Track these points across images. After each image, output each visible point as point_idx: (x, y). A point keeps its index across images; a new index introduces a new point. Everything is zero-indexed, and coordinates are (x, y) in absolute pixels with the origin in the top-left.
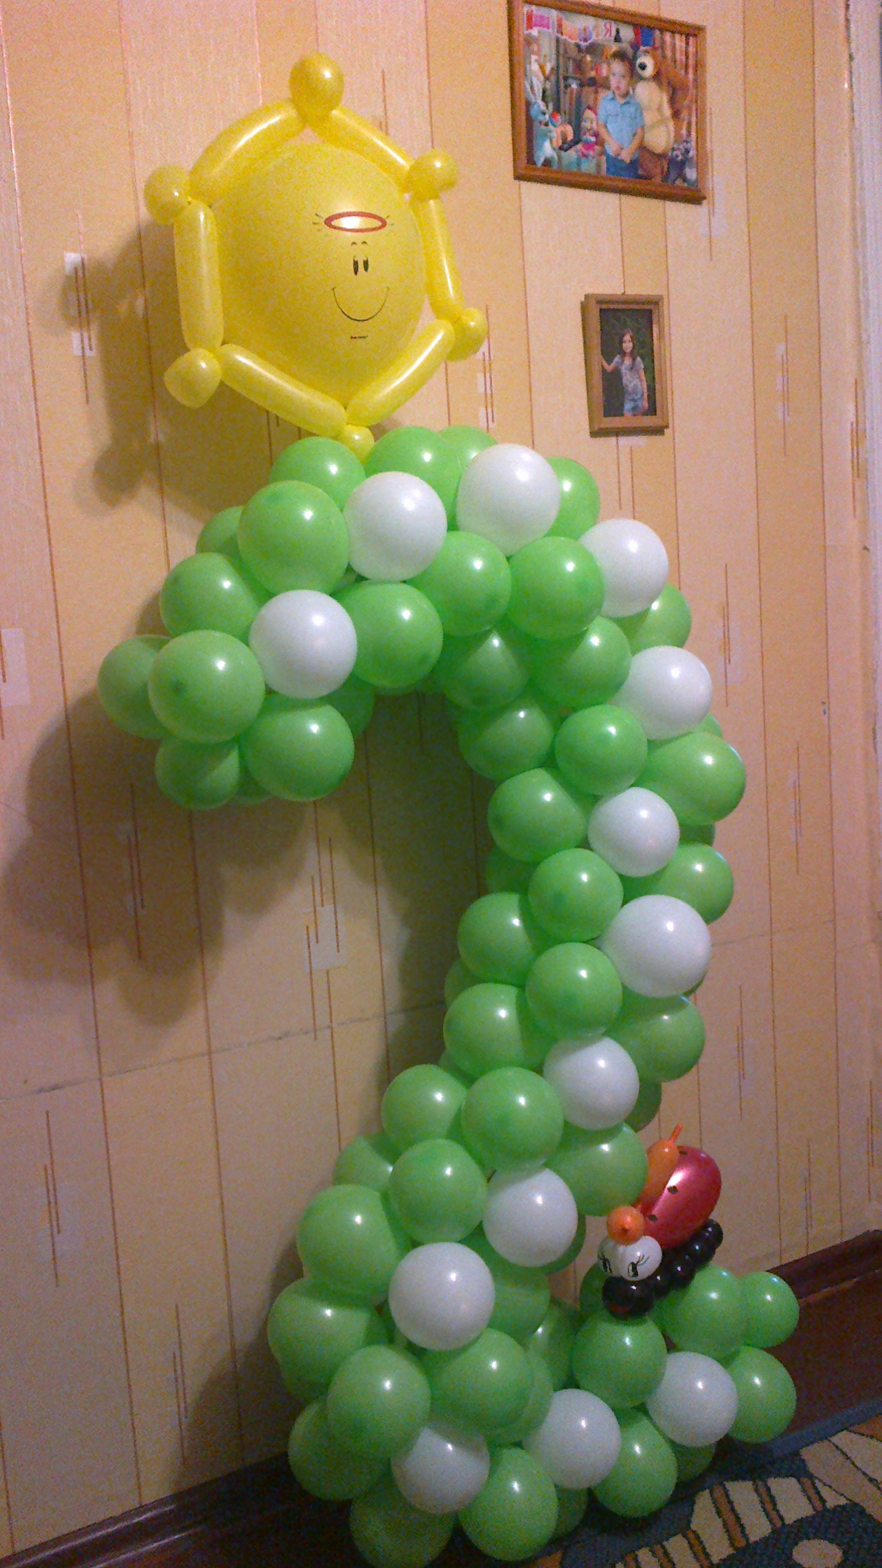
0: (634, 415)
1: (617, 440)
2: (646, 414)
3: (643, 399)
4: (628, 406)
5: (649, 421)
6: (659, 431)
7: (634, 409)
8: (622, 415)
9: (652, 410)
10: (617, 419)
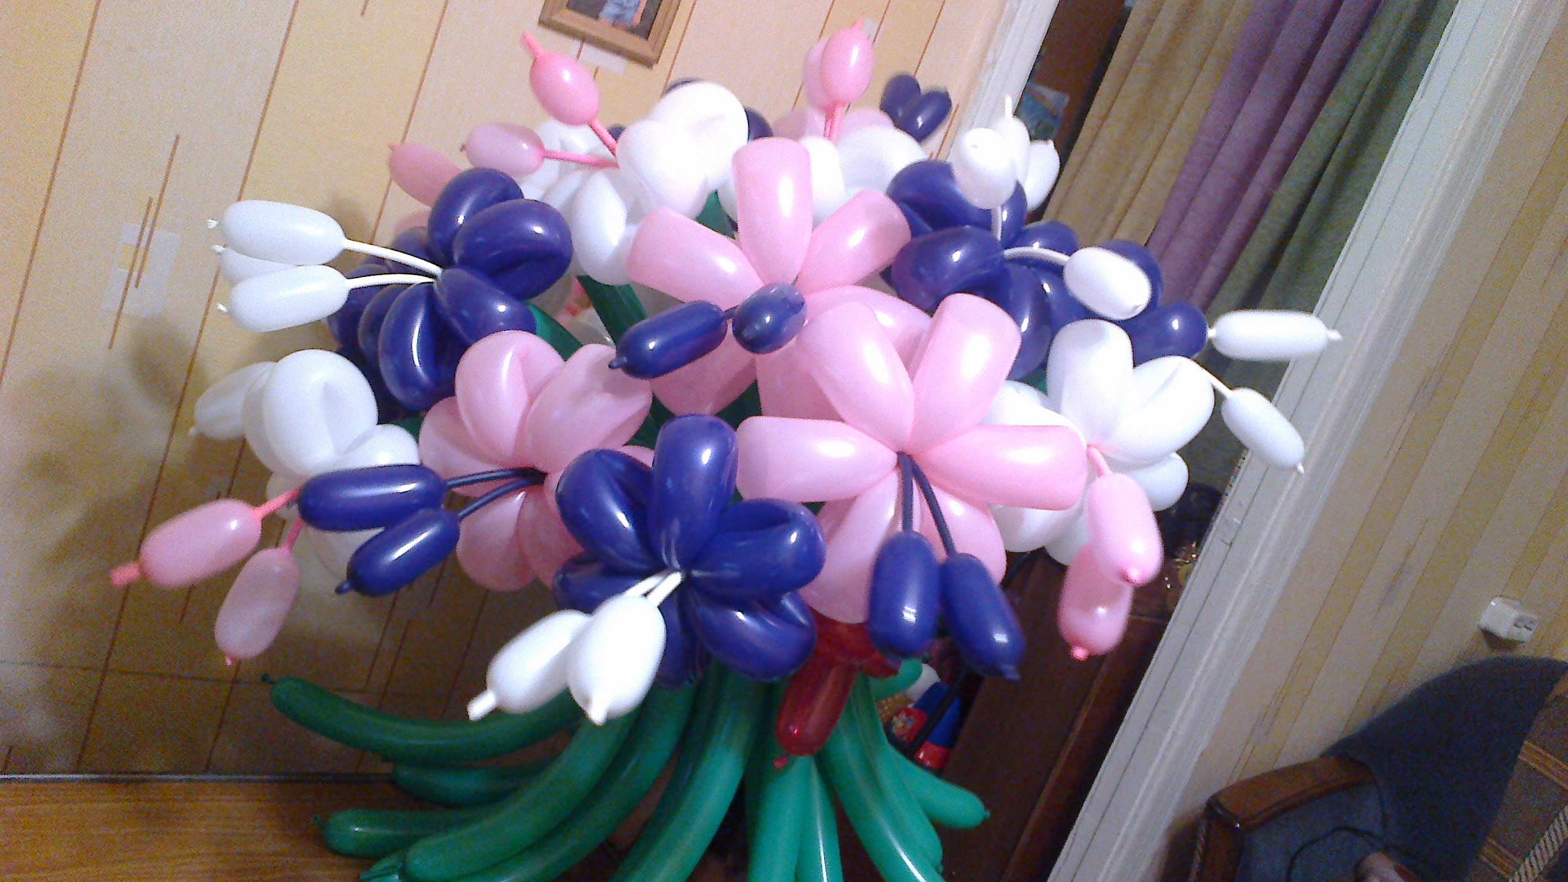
0: (614, 25)
1: (581, 47)
2: (632, 30)
3: (636, 10)
4: (610, 10)
5: (635, 43)
6: (647, 63)
7: (618, 17)
8: (597, 17)
9: (644, 30)
10: (590, 21)
